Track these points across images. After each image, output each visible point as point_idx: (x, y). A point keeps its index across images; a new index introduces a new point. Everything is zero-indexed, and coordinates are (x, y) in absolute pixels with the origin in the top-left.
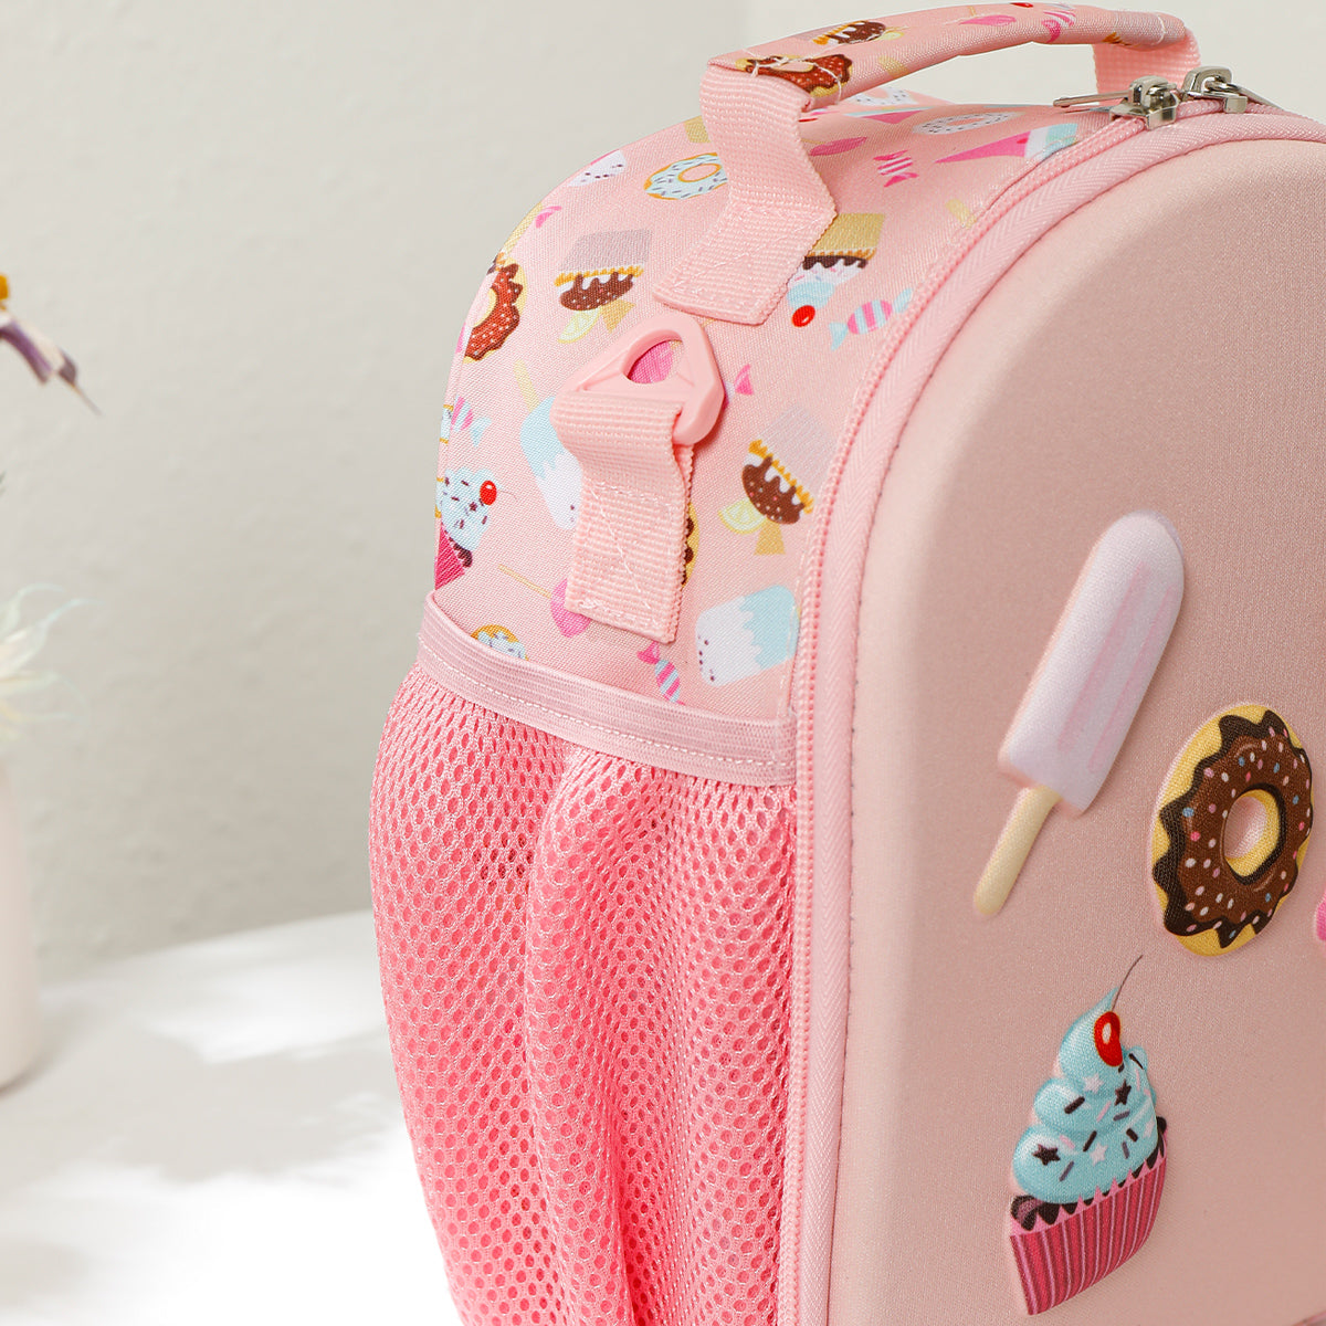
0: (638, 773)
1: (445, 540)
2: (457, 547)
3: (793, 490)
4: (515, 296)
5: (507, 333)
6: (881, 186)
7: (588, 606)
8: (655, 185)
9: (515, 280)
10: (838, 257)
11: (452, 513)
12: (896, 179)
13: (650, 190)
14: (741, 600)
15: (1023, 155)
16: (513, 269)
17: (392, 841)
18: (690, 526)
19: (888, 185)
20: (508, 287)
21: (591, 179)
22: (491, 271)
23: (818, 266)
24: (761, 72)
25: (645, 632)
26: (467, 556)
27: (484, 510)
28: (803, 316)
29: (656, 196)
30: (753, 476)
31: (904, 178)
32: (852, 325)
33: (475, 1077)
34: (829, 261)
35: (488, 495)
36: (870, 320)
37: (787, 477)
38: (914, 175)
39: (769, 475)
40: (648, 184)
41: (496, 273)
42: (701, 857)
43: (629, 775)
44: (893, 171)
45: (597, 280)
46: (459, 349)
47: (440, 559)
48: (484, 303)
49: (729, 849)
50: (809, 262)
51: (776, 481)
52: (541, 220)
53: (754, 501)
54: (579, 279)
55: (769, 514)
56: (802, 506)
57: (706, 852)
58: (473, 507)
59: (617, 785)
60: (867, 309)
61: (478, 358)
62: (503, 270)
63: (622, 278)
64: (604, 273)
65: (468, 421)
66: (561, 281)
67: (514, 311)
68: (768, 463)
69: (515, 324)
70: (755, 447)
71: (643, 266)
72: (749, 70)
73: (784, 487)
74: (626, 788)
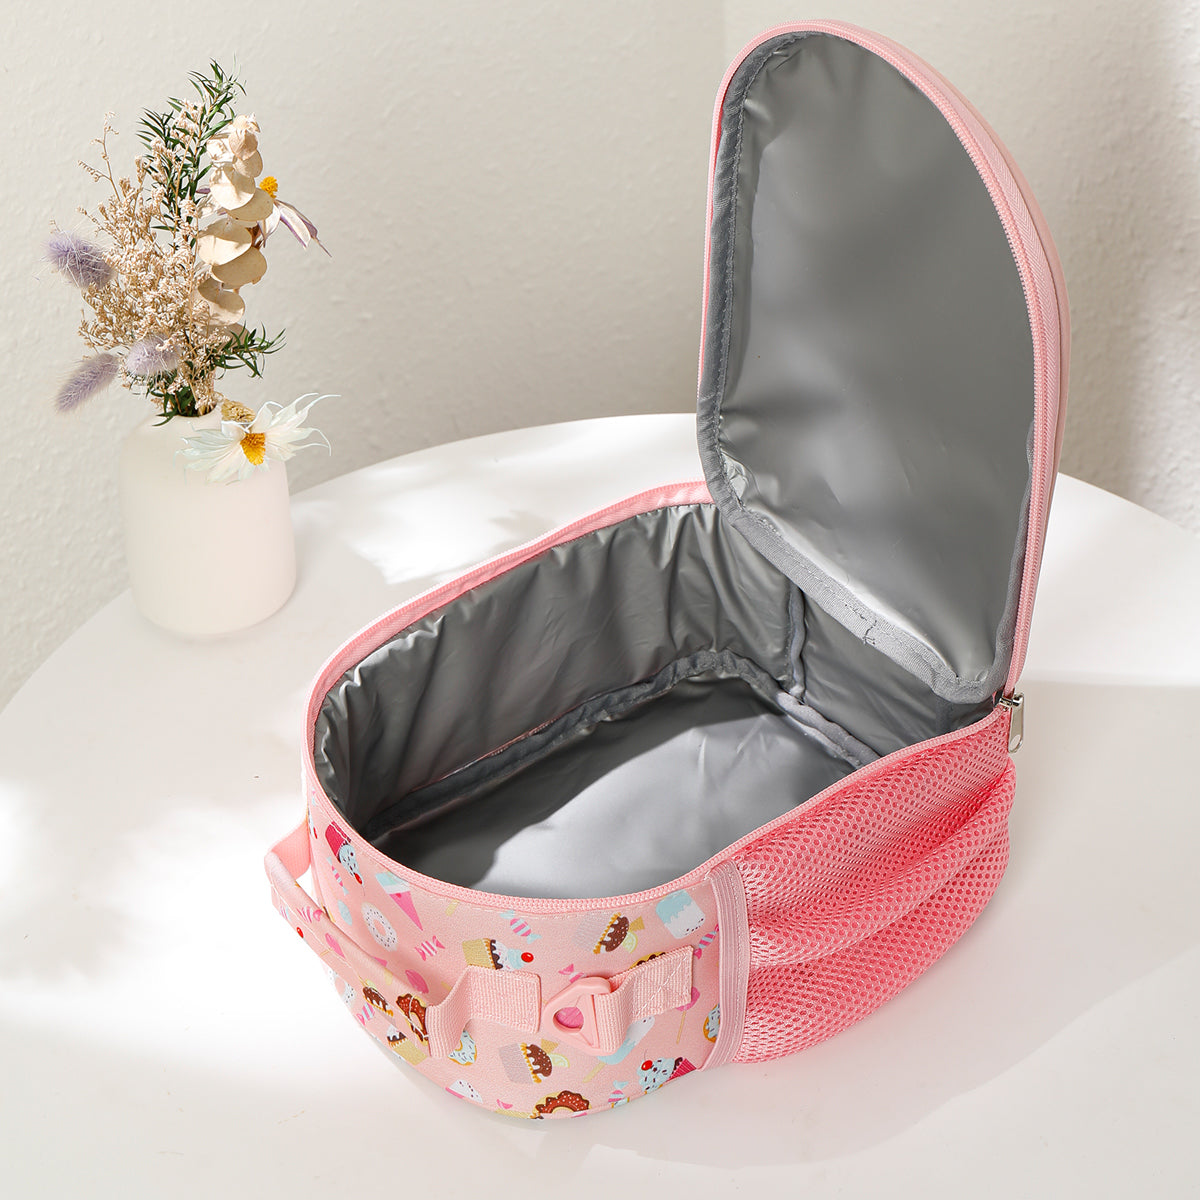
0: (753, 932)
1: (675, 1076)
2: (675, 1069)
3: (612, 926)
4: (553, 1099)
5: (572, 1094)
6: (446, 951)
7: (687, 993)
8: (469, 1060)
9: (544, 1103)
10: (493, 954)
11: (661, 1078)
12: (438, 945)
13: (472, 1061)
14: (666, 925)
15: (408, 892)
16: (539, 1107)
17: (821, 1032)
18: (640, 963)
19: (443, 947)
20: (550, 1105)
21: (475, 1093)
22: (542, 1118)
23: (499, 962)
24: (426, 1033)
25: (691, 959)
26: (677, 1062)
27: (655, 1064)
28: (527, 958)
29: (475, 1057)
30: (610, 947)
31: (438, 942)
32: (527, 934)
33: (876, 954)
34: (495, 958)
35: (648, 1065)
36: (522, 926)
37: (606, 931)
38: (434, 937)
39: (608, 939)
40: (469, 1064)
41: (542, 1114)
42: (781, 887)
43: (754, 936)
44: (432, 948)
45: (533, 1063)
46: (585, 1114)
47: (683, 1074)
48: (561, 1112)
49: (772, 876)
50: (498, 967)
51: (609, 935)
52: (507, 1106)
53: (622, 940)
54: (535, 1072)
55: (626, 931)
56: (618, 918)
57: (778, 886)
58: (655, 1070)
59: (762, 939)
60: (516, 930)
61: (587, 1102)
62: (541, 1112)
63: (529, 1052)
64: (528, 1061)
65: (618, 1092)
66: (539, 1081)
67: (560, 1096)
68: (602, 943)
69: (566, 1093)
70: (597, 951)
71: (519, 1045)
72: (427, 1039)
73: (612, 930)
74: (761, 934)
